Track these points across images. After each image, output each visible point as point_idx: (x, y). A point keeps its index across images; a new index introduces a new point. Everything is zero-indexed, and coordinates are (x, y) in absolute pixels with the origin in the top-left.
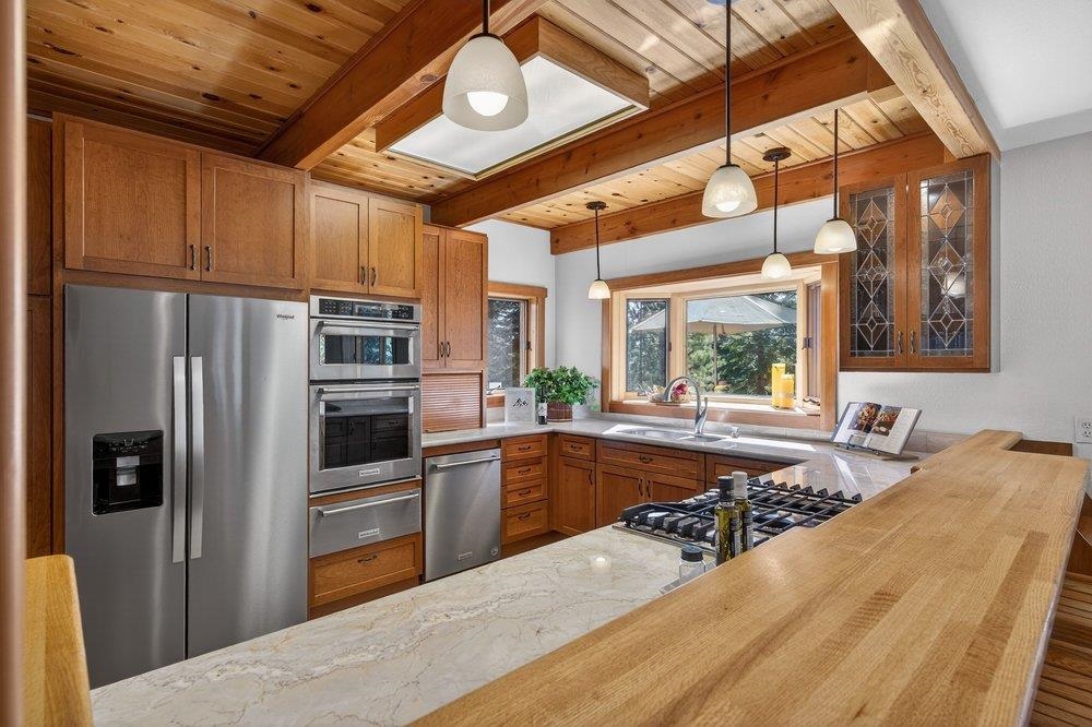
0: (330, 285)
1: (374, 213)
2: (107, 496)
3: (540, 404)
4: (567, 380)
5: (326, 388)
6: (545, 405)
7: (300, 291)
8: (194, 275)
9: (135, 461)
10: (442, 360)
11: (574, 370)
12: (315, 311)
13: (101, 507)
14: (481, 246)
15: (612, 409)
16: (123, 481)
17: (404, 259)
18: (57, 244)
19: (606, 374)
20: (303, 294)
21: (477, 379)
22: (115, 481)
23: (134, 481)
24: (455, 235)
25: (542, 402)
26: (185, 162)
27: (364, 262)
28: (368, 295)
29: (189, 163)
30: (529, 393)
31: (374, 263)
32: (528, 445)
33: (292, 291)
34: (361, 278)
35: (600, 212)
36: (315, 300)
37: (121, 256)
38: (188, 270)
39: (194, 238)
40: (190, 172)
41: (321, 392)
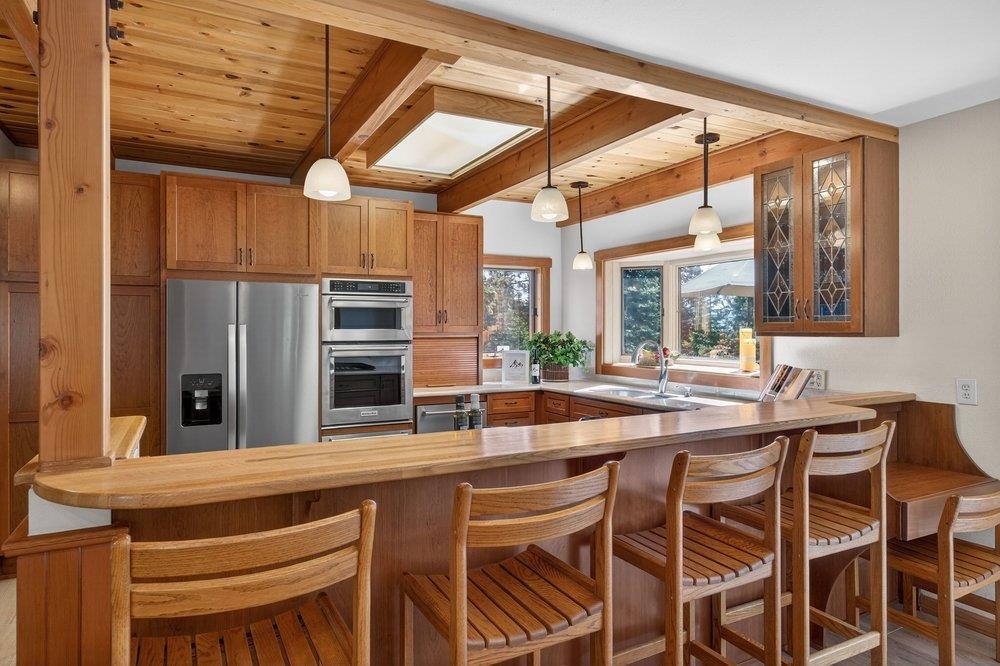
0: (338, 269)
1: (373, 211)
2: (190, 417)
3: (533, 365)
4: (563, 344)
5: (334, 347)
6: (537, 366)
7: (314, 276)
8: (242, 268)
9: (205, 394)
10: (440, 326)
11: (569, 335)
12: (327, 289)
13: (187, 422)
14: (477, 226)
15: (605, 371)
16: (198, 407)
17: (397, 245)
18: (162, 254)
19: (600, 339)
20: (316, 278)
21: (474, 342)
22: (195, 407)
23: (205, 407)
24: (453, 220)
25: (535, 363)
26: (236, 192)
27: (364, 250)
28: (369, 276)
29: (239, 192)
30: (524, 355)
31: (373, 250)
32: (516, 400)
33: (309, 276)
34: (362, 263)
35: (584, 190)
36: (327, 281)
37: (197, 258)
38: (239, 266)
39: (242, 244)
40: (240, 198)
41: (331, 351)
